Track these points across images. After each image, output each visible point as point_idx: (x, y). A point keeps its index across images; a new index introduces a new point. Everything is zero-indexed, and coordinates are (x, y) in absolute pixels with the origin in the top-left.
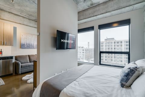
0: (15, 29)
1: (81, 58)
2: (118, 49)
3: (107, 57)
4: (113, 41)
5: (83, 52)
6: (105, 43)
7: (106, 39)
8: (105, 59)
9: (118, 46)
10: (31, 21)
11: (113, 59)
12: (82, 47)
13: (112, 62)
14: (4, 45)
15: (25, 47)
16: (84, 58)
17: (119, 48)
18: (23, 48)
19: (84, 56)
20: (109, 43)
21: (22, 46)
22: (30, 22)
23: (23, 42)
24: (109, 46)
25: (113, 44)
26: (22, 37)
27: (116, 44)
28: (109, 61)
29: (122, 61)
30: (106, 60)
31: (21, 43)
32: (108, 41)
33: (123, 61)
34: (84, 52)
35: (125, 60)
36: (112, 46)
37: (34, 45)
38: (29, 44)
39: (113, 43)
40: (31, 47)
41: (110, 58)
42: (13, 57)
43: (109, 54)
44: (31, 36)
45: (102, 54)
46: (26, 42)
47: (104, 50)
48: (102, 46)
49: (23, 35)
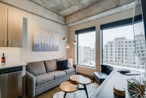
0: (25, 21)
1: (88, 59)
2: (131, 50)
3: (117, 59)
5: (90, 53)
6: (114, 43)
7: (116, 38)
8: (114, 61)
9: (130, 46)
10: (47, 10)
11: (124, 60)
12: (89, 48)
13: (123, 64)
14: (7, 46)
15: (39, 48)
16: (92, 59)
17: (131, 48)
18: (36, 51)
19: (92, 57)
20: (119, 43)
21: (35, 48)
22: (46, 12)
23: (36, 41)
24: (119, 46)
25: (124, 44)
26: (34, 33)
27: (128, 44)
28: (119, 63)
29: (134, 63)
30: (116, 61)
31: (34, 43)
32: (118, 41)
33: (136, 63)
34: (92, 53)
35: (139, 61)
36: (123, 46)
37: (50, 46)
38: (44, 45)
39: (124, 42)
40: (46, 49)
41: (121, 60)
42: (22, 66)
43: (119, 55)
44: (47, 32)
45: (111, 55)
46: (40, 41)
47: (114, 51)
48: (111, 46)
49: (37, 30)
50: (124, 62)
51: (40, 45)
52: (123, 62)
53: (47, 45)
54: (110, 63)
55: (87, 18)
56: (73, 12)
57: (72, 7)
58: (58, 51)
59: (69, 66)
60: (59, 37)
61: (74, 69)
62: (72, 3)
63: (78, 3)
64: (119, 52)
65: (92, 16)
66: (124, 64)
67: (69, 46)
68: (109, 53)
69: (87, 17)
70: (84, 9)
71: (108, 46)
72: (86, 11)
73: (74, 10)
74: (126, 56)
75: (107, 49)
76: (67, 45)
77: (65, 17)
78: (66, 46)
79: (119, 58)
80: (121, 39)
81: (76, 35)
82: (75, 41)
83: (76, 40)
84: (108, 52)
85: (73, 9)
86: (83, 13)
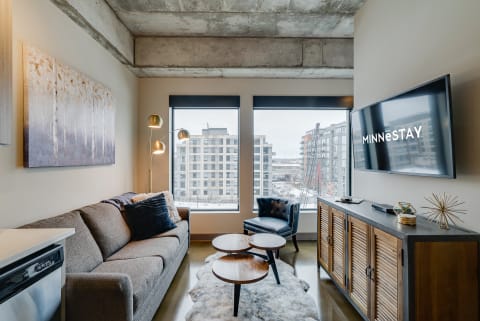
3: (209, 184)
4: (225, 138)
6: (202, 141)
7: (206, 128)
8: (202, 192)
11: (224, 188)
13: (221, 196)
15: (51, 153)
18: (40, 164)
20: (213, 141)
21: (36, 151)
24: (213, 150)
25: (225, 146)
26: (32, 74)
28: (214, 196)
30: (206, 193)
31: (31, 124)
32: (211, 137)
36: (221, 150)
37: (89, 144)
39: (225, 142)
40: (77, 156)
41: (217, 187)
43: (213, 175)
44: (80, 82)
45: (195, 175)
46: (54, 118)
47: (201, 162)
48: (195, 150)
49: (42, 61)
50: (224, 192)
51: (55, 140)
52: (221, 192)
53: (81, 138)
54: (190, 200)
55: (225, 67)
56: (179, 32)
57: (185, 18)
58: (111, 164)
62: (199, 9)
63: (215, 17)
64: (213, 166)
65: (240, 67)
66: (224, 196)
68: (189, 171)
69: (227, 66)
70: (220, 38)
71: (187, 150)
72: (223, 45)
73: (187, 27)
74: (228, 177)
75: (183, 158)
76: (157, 144)
77: (137, 37)
79: (213, 184)
80: (217, 131)
82: (185, 132)
84: (187, 168)
85: (188, 24)
86: (214, 49)
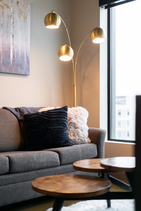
58: (26, 75)
59: (72, 138)
60: (29, 18)
61: (94, 146)
67: (72, 51)
76: (64, 48)
78: (60, 54)
81: (103, 12)
82: (98, 31)
83: (103, 25)
